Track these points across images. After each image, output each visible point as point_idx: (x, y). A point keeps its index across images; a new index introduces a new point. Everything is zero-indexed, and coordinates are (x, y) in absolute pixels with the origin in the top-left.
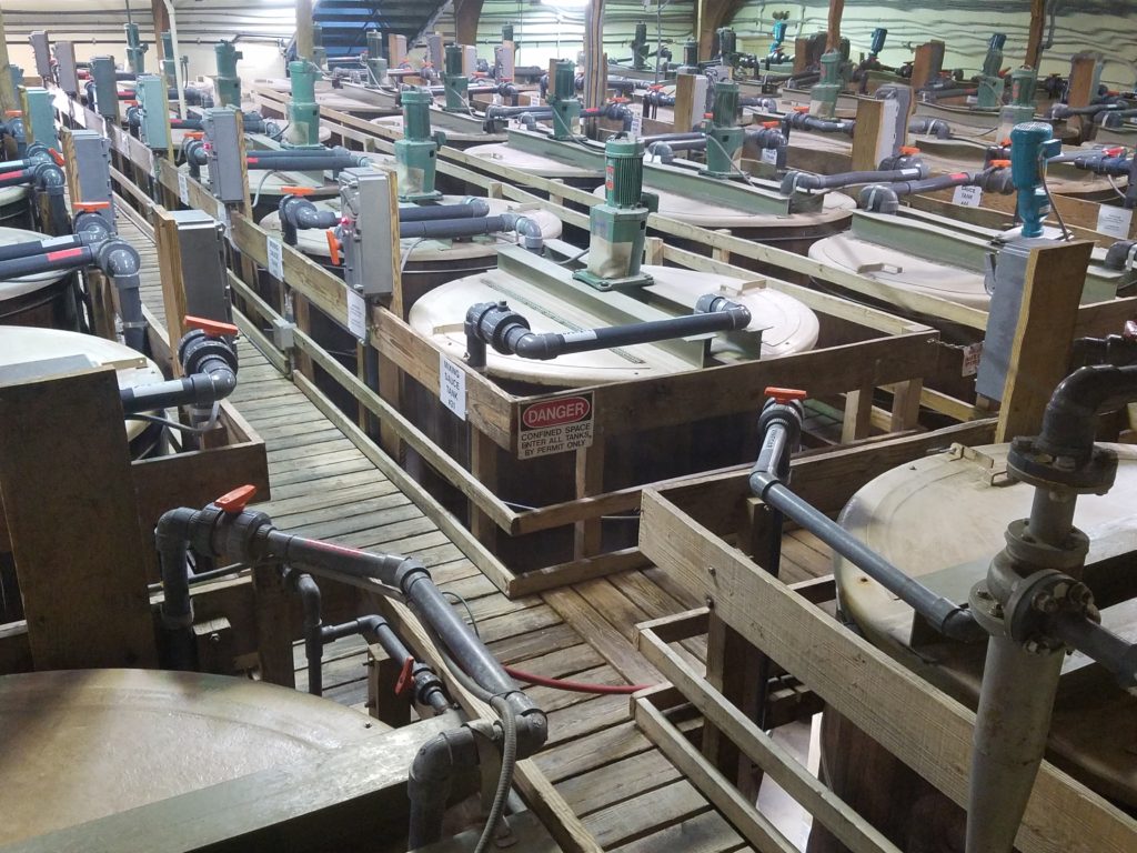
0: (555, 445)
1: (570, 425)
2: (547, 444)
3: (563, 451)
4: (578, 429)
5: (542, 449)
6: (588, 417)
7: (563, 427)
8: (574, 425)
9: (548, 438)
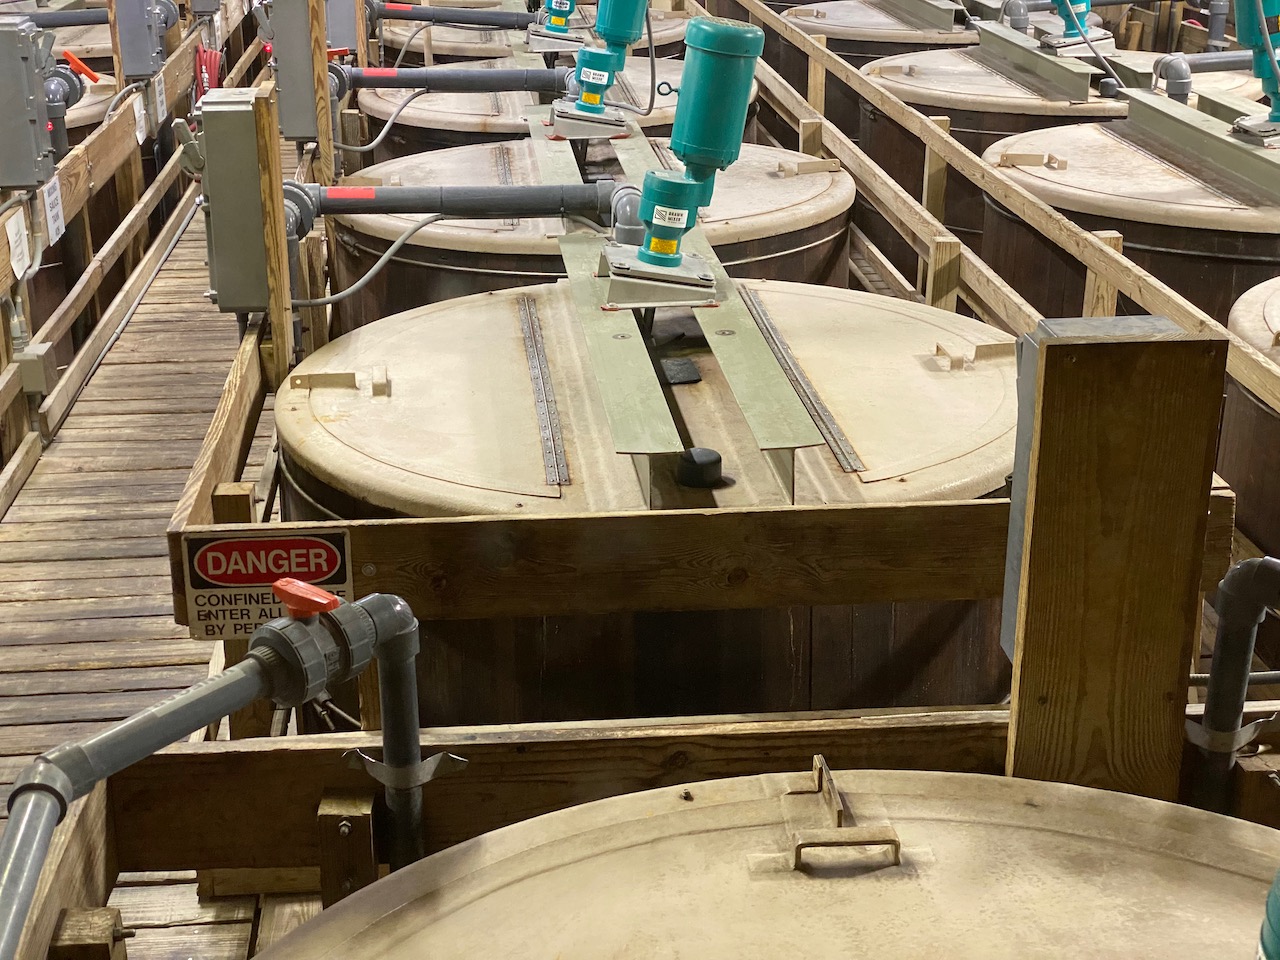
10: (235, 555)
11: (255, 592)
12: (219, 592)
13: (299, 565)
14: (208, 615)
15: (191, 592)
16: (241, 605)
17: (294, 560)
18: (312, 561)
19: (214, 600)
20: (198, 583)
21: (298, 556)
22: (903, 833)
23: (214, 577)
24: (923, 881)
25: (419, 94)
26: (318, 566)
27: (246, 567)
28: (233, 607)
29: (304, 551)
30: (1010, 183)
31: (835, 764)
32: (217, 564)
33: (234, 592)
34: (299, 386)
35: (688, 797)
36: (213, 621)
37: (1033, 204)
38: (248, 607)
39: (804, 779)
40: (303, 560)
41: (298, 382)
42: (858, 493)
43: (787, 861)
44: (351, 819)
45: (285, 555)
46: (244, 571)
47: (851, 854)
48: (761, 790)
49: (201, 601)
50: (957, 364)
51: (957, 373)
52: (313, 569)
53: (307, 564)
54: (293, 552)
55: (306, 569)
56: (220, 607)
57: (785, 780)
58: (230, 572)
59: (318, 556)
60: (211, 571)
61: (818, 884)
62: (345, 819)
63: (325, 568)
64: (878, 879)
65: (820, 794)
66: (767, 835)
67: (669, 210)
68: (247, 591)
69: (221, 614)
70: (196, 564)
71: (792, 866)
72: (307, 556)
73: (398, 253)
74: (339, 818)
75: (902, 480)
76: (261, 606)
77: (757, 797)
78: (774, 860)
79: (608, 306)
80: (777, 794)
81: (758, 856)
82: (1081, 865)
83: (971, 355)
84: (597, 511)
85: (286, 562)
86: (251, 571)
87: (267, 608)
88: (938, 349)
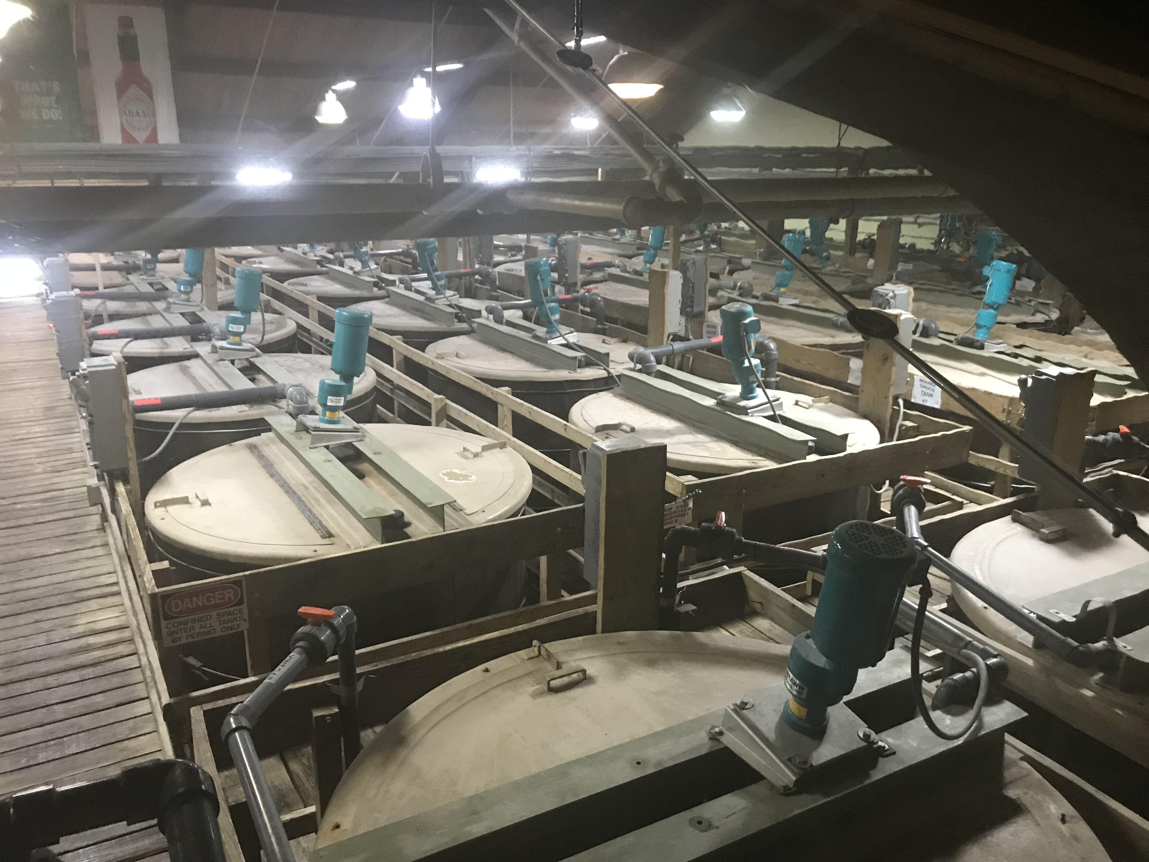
0: (206, 630)
1: (222, 611)
2: (197, 630)
3: (217, 635)
4: (230, 613)
5: (192, 636)
6: (241, 602)
7: (214, 614)
8: (227, 610)
9: (197, 625)
10: (187, 600)
11: (196, 617)
12: (178, 620)
13: (219, 599)
14: (173, 633)
15: (163, 623)
16: (190, 625)
17: (217, 596)
18: (227, 596)
19: (176, 625)
20: (167, 617)
21: (219, 595)
22: (584, 665)
23: (174, 613)
24: (598, 683)
25: (130, 341)
26: (229, 598)
27: (192, 605)
28: (186, 626)
29: (221, 592)
30: (448, 366)
31: (543, 641)
32: (177, 606)
33: (185, 618)
34: (159, 506)
35: (487, 670)
36: (176, 635)
37: (464, 376)
38: (194, 625)
39: (533, 651)
40: (221, 596)
41: (158, 504)
42: (468, 520)
43: (542, 688)
44: (330, 715)
45: (212, 595)
46: (191, 607)
47: (566, 680)
48: (515, 661)
49: (169, 626)
50: (476, 455)
51: (476, 459)
52: (227, 600)
53: (224, 598)
54: (216, 593)
55: (223, 601)
56: (179, 627)
57: (523, 654)
58: (184, 608)
59: (229, 593)
60: (174, 610)
61: (560, 695)
62: (328, 716)
63: (233, 598)
64: (581, 687)
65: (541, 657)
66: (530, 680)
67: (335, 398)
68: (193, 617)
69: (179, 631)
70: (166, 608)
71: (546, 690)
72: (223, 594)
73: (178, 428)
74: (324, 716)
75: (484, 511)
76: (200, 623)
77: (515, 664)
78: (538, 689)
79: (312, 446)
80: (523, 660)
81: (532, 689)
82: (651, 663)
83: (479, 450)
84: (356, 549)
85: (213, 599)
86: (194, 606)
87: (203, 623)
88: (464, 448)
